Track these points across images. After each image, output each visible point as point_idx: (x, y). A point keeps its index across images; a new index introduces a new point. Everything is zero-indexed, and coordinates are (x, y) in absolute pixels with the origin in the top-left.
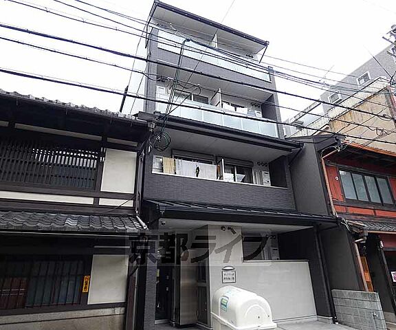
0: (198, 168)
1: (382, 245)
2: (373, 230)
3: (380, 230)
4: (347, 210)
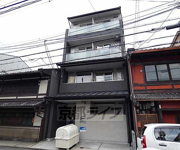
1: (160, 107)
2: (142, 99)
3: (149, 99)
4: (146, 88)
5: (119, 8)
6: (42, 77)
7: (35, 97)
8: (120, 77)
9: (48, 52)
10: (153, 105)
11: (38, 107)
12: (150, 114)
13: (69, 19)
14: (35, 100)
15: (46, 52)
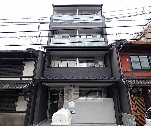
0: (67, 64)
1: (149, 92)
2: (137, 84)
3: (143, 84)
4: (133, 75)
5: (101, 6)
6: (27, 59)
7: (19, 79)
8: (102, 65)
9: (40, 32)
10: (141, 89)
11: (26, 90)
12: (137, 98)
13: (54, 6)
14: (18, 82)
15: (39, 31)
